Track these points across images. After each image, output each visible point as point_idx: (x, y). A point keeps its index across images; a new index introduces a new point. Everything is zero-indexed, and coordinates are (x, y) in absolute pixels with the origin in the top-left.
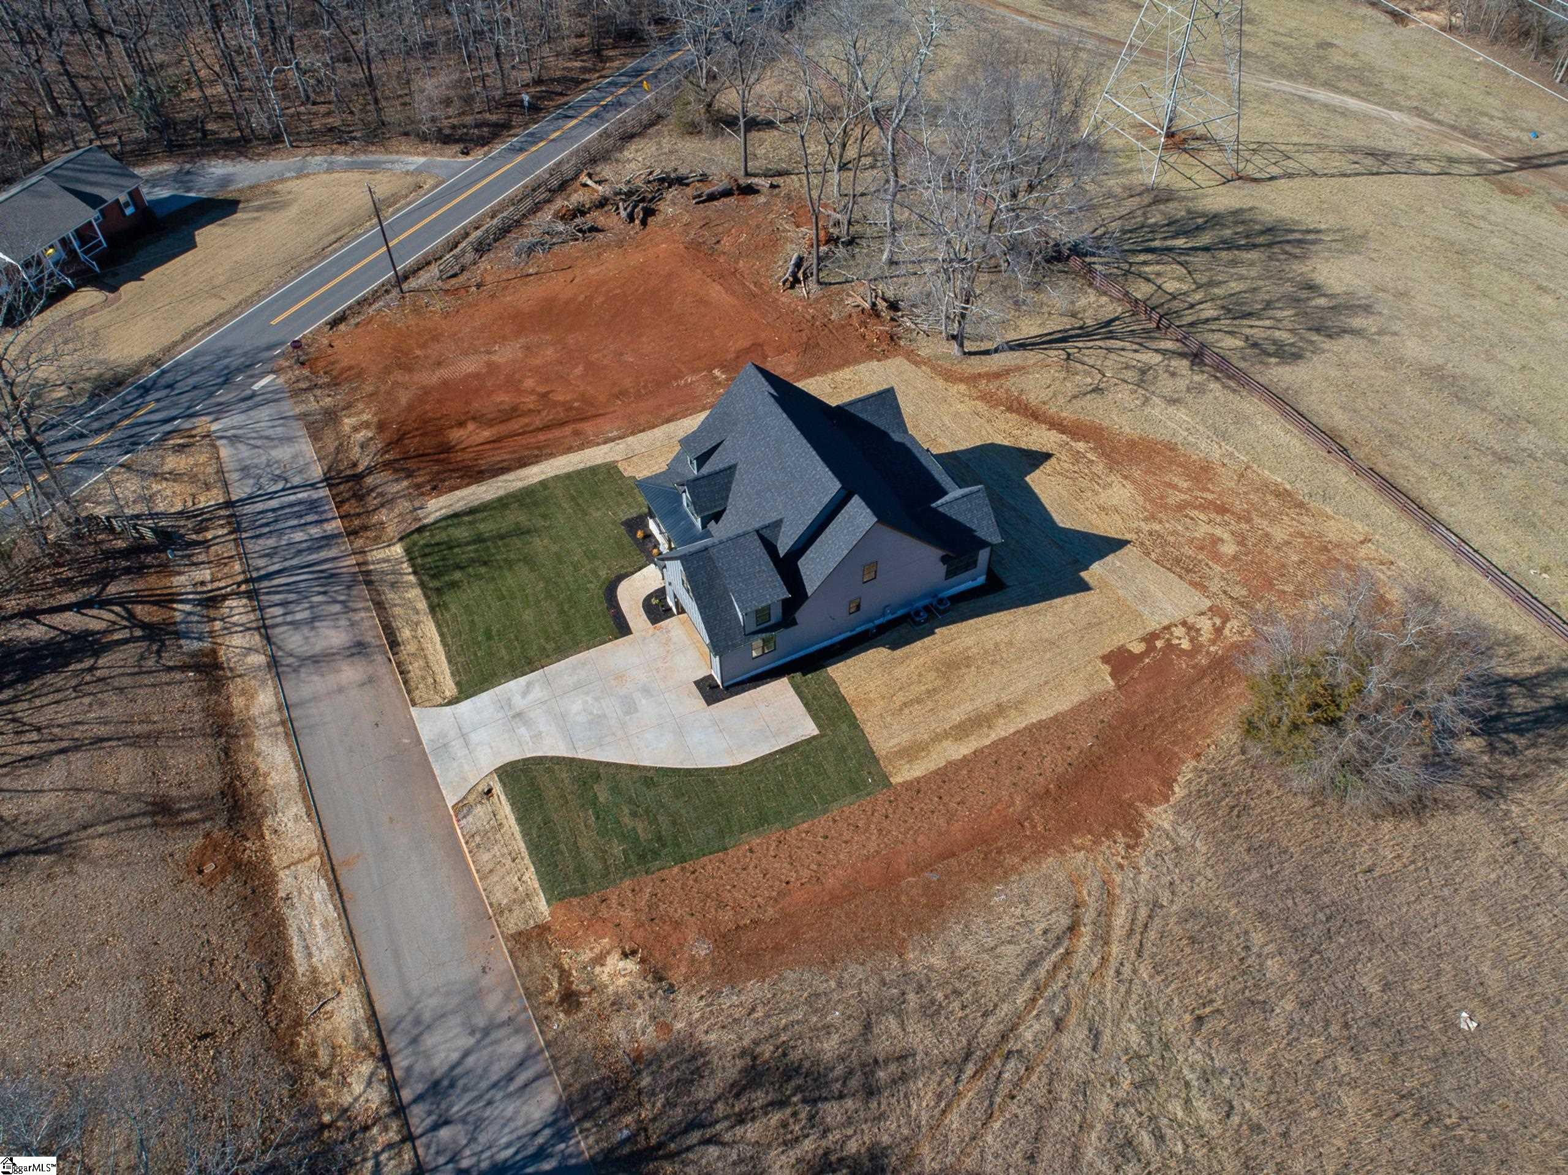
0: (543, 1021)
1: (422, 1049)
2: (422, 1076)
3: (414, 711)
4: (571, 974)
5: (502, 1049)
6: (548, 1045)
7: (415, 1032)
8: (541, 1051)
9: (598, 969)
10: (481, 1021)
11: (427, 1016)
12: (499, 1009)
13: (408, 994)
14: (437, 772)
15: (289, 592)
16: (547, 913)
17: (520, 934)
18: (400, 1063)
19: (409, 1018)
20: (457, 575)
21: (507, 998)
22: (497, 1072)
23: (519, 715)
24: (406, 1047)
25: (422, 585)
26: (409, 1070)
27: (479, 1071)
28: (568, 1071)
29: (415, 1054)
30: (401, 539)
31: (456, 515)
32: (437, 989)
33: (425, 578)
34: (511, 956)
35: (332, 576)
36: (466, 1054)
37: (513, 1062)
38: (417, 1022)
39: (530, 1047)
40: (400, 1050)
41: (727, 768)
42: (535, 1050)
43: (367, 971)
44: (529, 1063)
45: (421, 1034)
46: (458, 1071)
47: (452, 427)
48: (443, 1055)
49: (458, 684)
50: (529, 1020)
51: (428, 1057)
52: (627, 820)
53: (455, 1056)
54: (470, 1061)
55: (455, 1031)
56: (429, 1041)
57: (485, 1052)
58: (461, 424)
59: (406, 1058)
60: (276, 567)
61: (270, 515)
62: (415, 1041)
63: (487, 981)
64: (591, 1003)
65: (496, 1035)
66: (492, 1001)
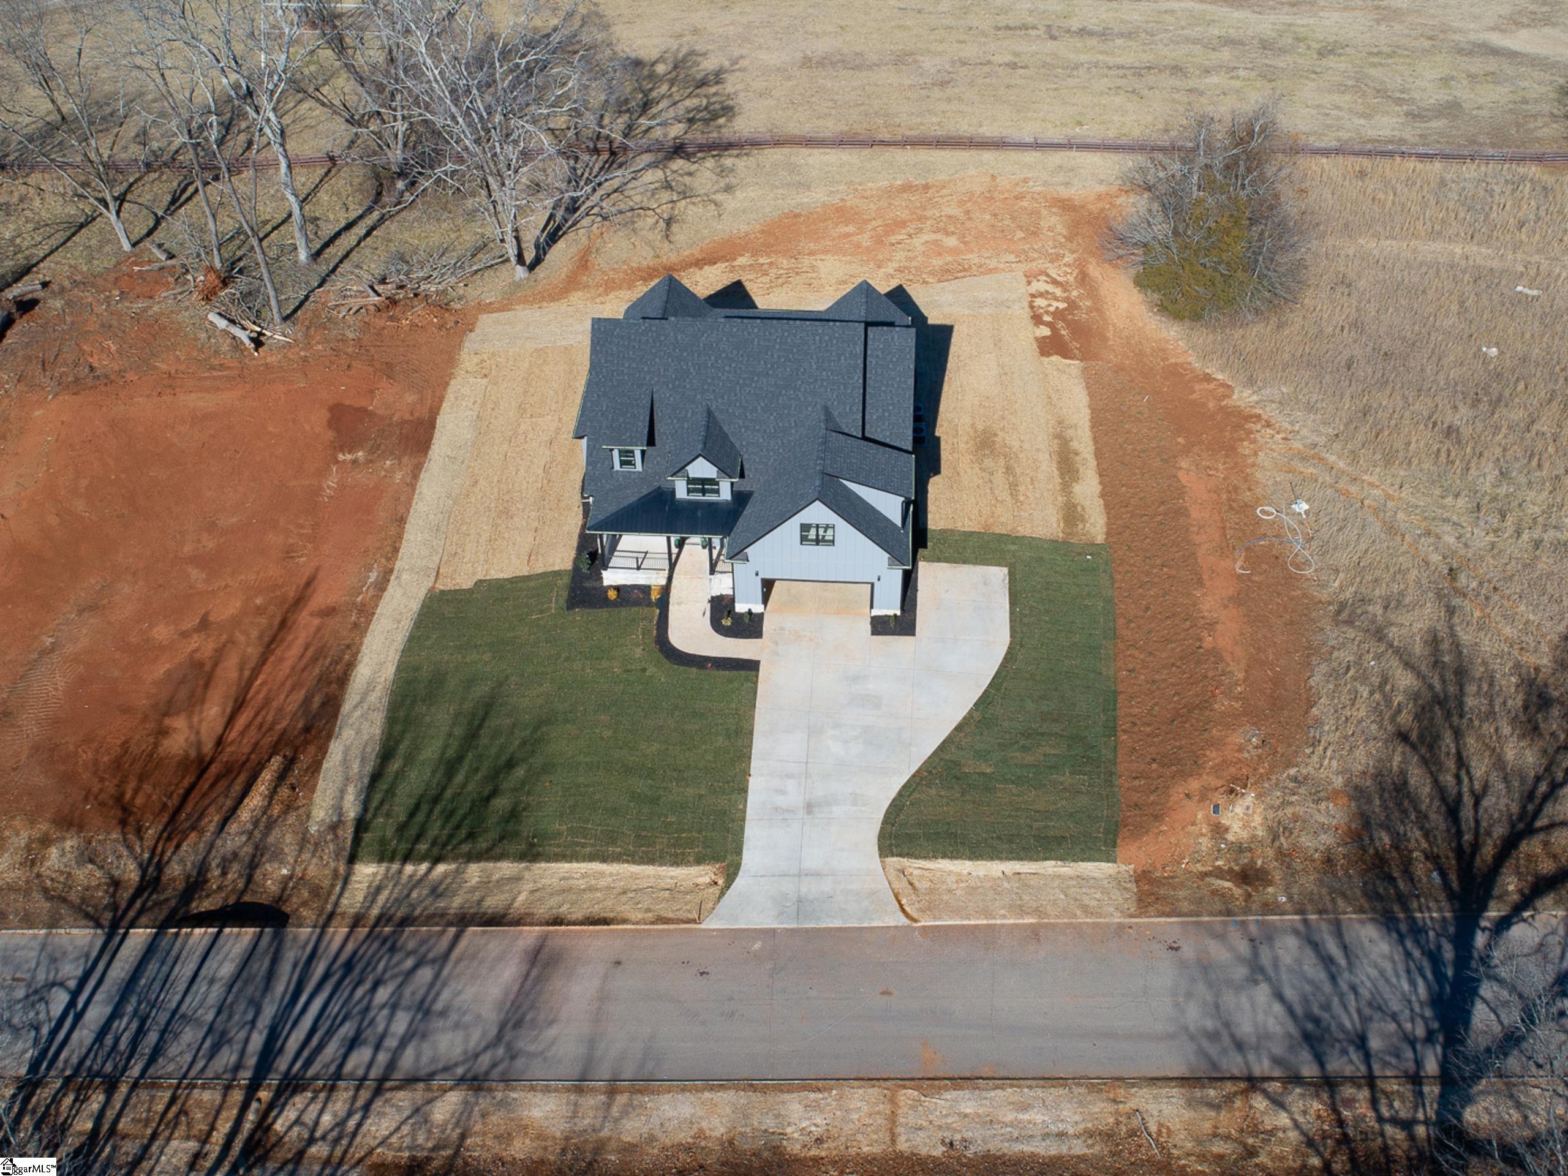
0: (1269, 908)
1: (1254, 1040)
2: (1291, 1048)
3: (711, 924)
4: (1219, 867)
5: (1287, 959)
6: (1301, 912)
7: (1226, 1040)
8: (1305, 922)
9: (1230, 837)
10: (1241, 972)
11: (1210, 1024)
12: (1232, 949)
13: (1171, 1037)
14: (837, 924)
15: (330, 1033)
16: (1123, 868)
17: (1140, 900)
18: (1262, 1066)
19: (1205, 1043)
20: (501, 804)
21: (1221, 937)
22: (1313, 970)
23: (809, 807)
24: (1245, 1057)
25: (472, 857)
26: (1276, 1061)
27: (1308, 988)
28: (1341, 903)
29: (1257, 1048)
30: (352, 859)
31: (376, 777)
32: (1177, 1005)
33: (465, 848)
34: (1169, 915)
35: (349, 966)
36: (1279, 996)
37: (1309, 952)
38: (1214, 1036)
39: (1296, 932)
40: (1247, 1063)
41: (1008, 653)
42: (1301, 927)
43: (1117, 1074)
44: (1316, 938)
45: (1233, 1036)
46: (1299, 1010)
47: (156, 745)
48: (1271, 1021)
49: (699, 861)
50: (1261, 924)
51: (1268, 1036)
52: (1029, 759)
53: (1278, 1008)
54: (1289, 993)
55: (1244, 1000)
56: (1246, 1028)
57: (1284, 977)
58: (163, 732)
59: (1260, 1061)
60: (257, 1040)
61: (120, 1024)
62: (1240, 1046)
63: (1188, 951)
64: (1264, 858)
65: (1265, 959)
66: (1218, 952)
